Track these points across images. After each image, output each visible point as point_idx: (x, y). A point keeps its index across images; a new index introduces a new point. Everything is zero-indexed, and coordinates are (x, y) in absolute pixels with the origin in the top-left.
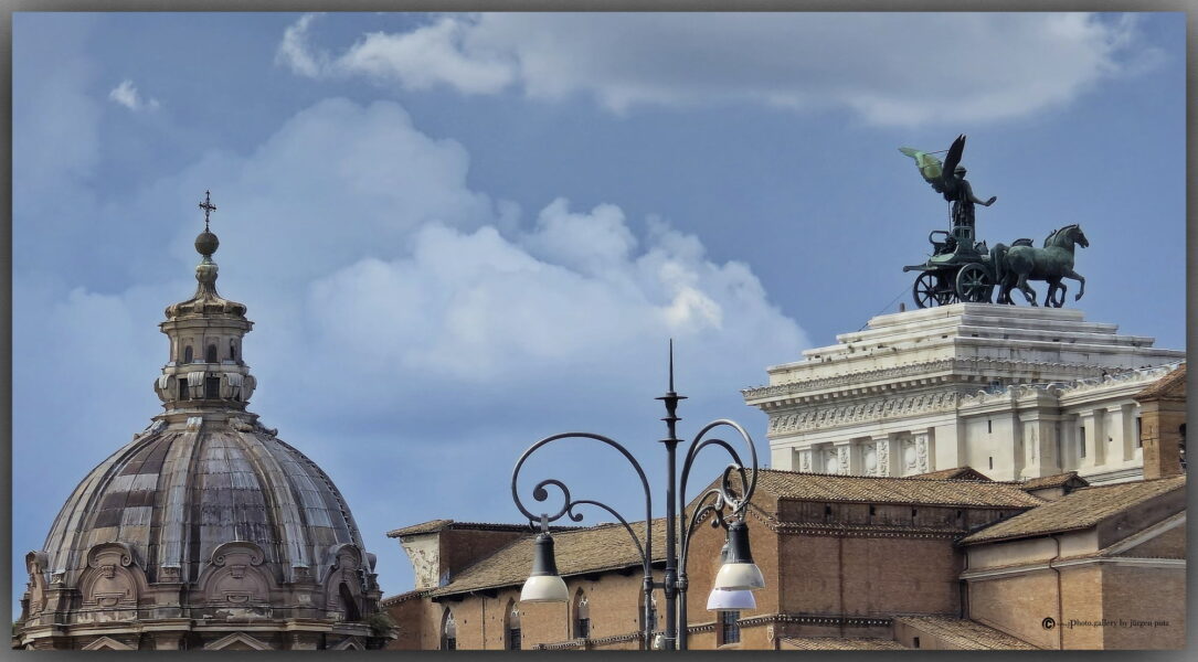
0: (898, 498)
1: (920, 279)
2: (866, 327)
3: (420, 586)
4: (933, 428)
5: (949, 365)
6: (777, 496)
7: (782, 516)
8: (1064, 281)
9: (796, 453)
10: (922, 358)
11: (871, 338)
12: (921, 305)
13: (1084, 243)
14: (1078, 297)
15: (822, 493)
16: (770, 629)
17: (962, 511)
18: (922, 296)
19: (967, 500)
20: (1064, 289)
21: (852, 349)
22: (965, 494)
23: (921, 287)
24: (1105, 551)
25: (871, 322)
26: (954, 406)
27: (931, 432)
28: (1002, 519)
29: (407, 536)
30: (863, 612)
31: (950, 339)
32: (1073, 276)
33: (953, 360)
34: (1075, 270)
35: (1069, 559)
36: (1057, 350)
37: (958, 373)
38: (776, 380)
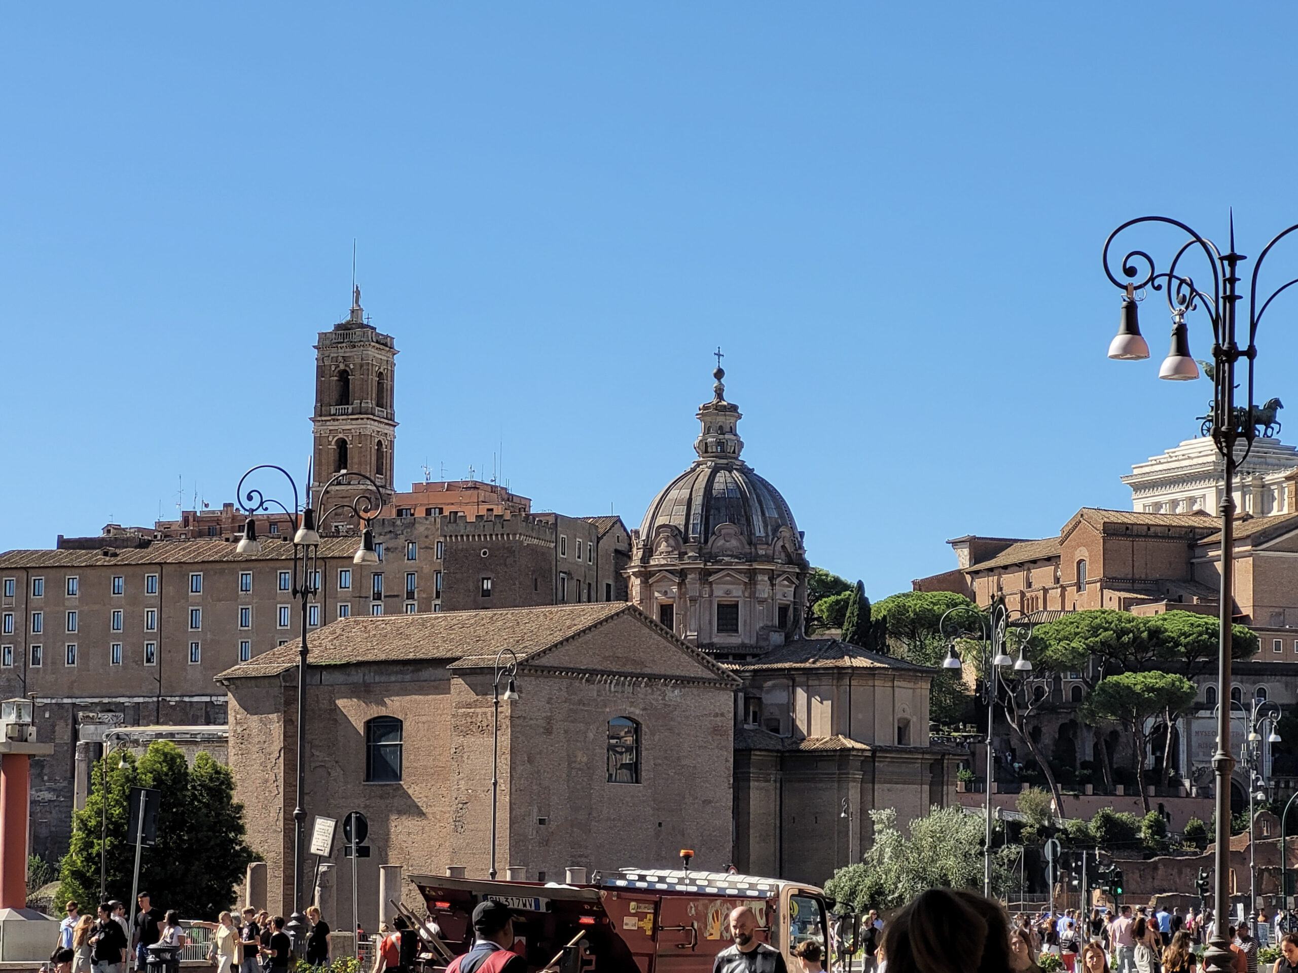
0: (1162, 523)
1: (1204, 423)
2: (1178, 446)
3: (961, 567)
4: (1205, 495)
5: (1212, 464)
6: (1103, 522)
7: (1105, 531)
8: (1272, 425)
9: (1145, 506)
10: (1200, 460)
11: (1179, 452)
12: (1204, 436)
13: (1281, 407)
14: (1278, 433)
15: (1126, 520)
16: (1099, 584)
17: (1192, 529)
18: (1205, 432)
19: (1196, 525)
20: (1273, 429)
21: (1171, 457)
22: (1197, 522)
23: (1205, 427)
24: (1254, 548)
25: (1181, 444)
26: (1214, 484)
27: (1204, 496)
28: (1212, 533)
29: (955, 543)
30: (1143, 577)
31: (1213, 452)
32: (1276, 423)
33: (1214, 462)
34: (1277, 419)
35: (1239, 552)
36: (1265, 458)
37: (1216, 467)
38: (1136, 472)
